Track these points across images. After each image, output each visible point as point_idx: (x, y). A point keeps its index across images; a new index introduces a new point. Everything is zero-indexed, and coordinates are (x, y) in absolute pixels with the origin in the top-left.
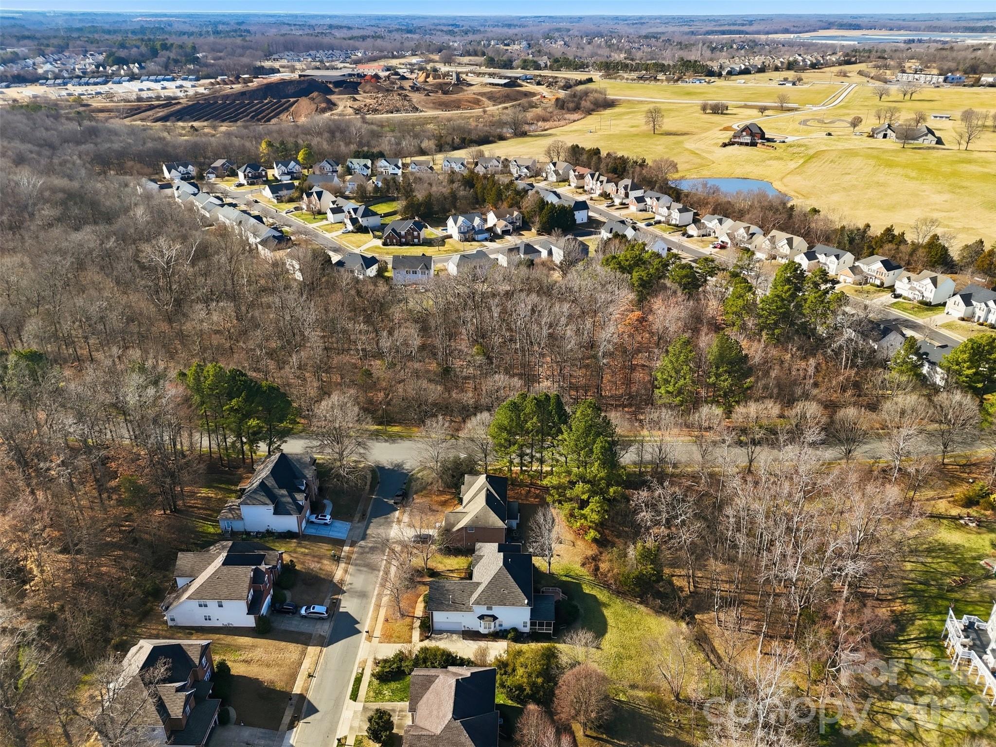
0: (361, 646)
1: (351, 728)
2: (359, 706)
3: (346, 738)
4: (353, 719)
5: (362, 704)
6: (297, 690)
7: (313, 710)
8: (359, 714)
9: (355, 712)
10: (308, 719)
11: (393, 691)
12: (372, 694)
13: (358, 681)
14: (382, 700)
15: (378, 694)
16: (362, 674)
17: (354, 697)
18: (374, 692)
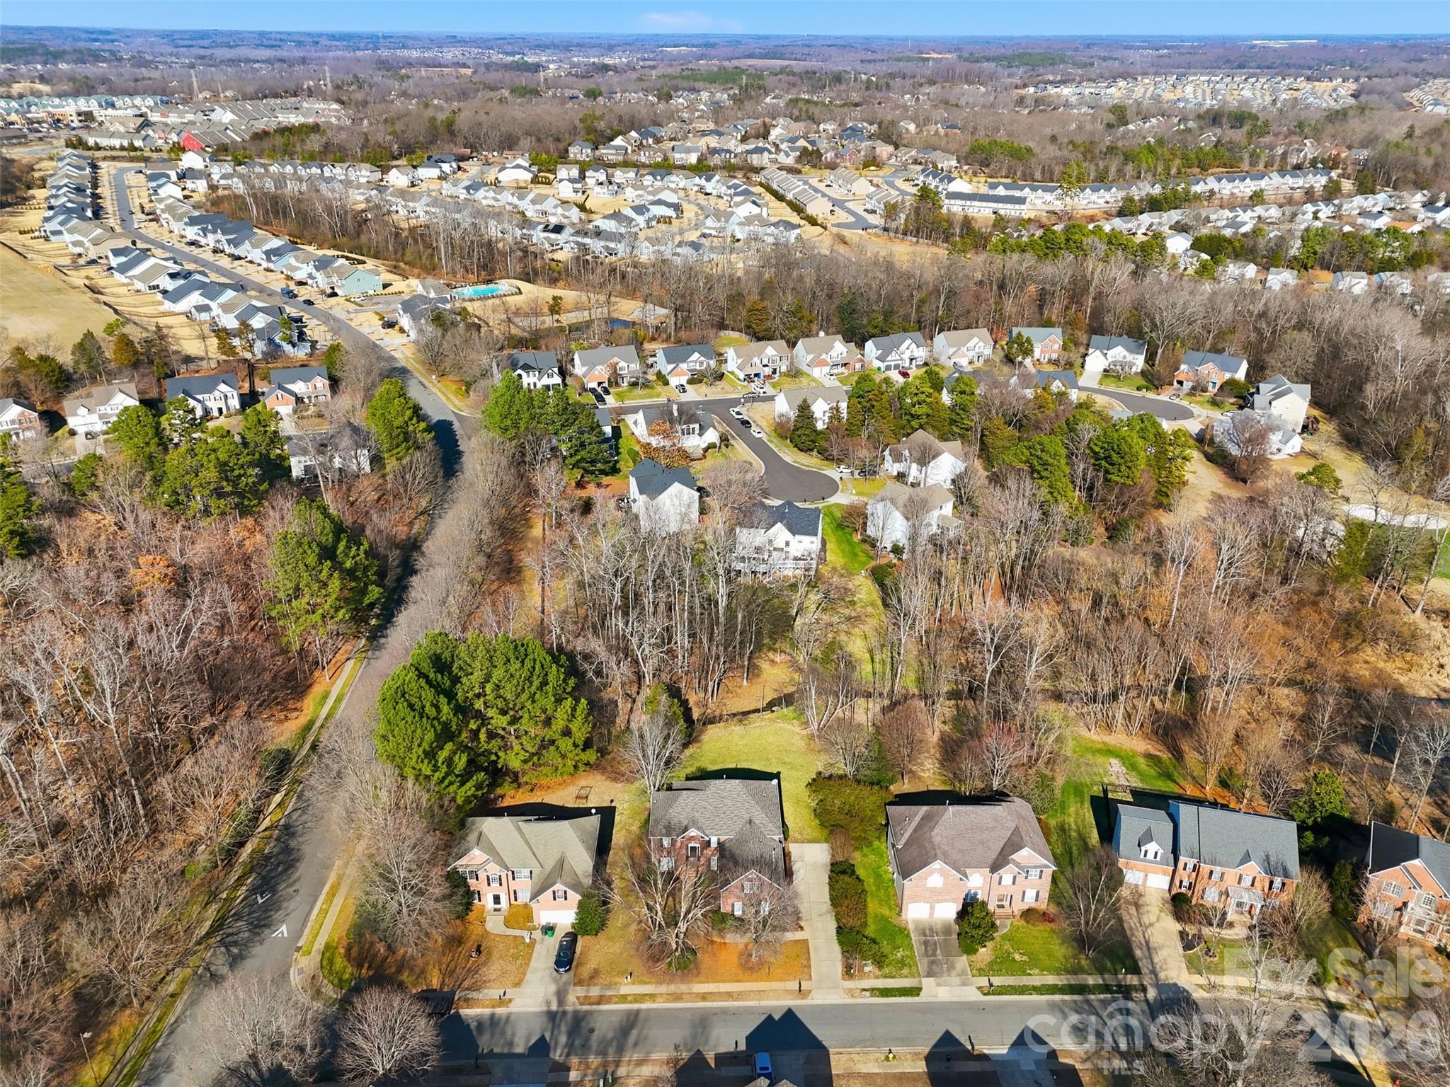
0: (819, 1002)
1: (964, 984)
2: (928, 984)
3: (979, 988)
4: (951, 985)
5: (924, 980)
6: (921, 1067)
7: (948, 1038)
8: (939, 980)
9: (939, 985)
10: (963, 1040)
11: (897, 948)
12: (905, 971)
13: (885, 992)
14: (913, 957)
15: (902, 963)
16: (873, 990)
17: (915, 991)
18: (901, 969)
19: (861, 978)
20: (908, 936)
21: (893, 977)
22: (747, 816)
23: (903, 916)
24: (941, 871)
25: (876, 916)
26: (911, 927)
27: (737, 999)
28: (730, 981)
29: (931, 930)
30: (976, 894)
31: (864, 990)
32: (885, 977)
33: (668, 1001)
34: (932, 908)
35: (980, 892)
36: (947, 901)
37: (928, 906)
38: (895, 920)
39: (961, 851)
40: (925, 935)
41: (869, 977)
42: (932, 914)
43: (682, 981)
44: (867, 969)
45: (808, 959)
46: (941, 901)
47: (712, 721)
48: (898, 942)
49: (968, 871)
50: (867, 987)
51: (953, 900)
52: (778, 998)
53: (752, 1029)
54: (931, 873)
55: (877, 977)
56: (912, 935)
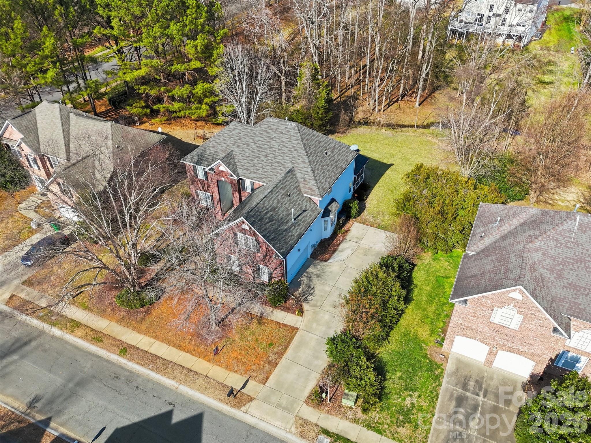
11: (411, 389)
18: (400, 424)
19: (331, 411)
20: (438, 378)
21: (379, 432)
22: (289, 166)
23: (445, 348)
24: (518, 305)
25: (406, 334)
26: (449, 367)
27: (157, 369)
28: (169, 343)
29: (479, 383)
30: (577, 360)
31: (326, 432)
32: (369, 426)
33: (84, 337)
34: (492, 355)
35: (584, 359)
36: (520, 353)
37: (486, 349)
38: (430, 349)
39: (573, 286)
40: (465, 387)
41: (344, 415)
42: (489, 361)
43: (120, 322)
44: (347, 402)
45: (280, 354)
46: (510, 350)
47: (366, 123)
48: (418, 381)
49: (574, 322)
50: (333, 429)
51: (532, 357)
52: (203, 390)
53: (136, 419)
54: (503, 304)
55: (356, 421)
56: (445, 381)
